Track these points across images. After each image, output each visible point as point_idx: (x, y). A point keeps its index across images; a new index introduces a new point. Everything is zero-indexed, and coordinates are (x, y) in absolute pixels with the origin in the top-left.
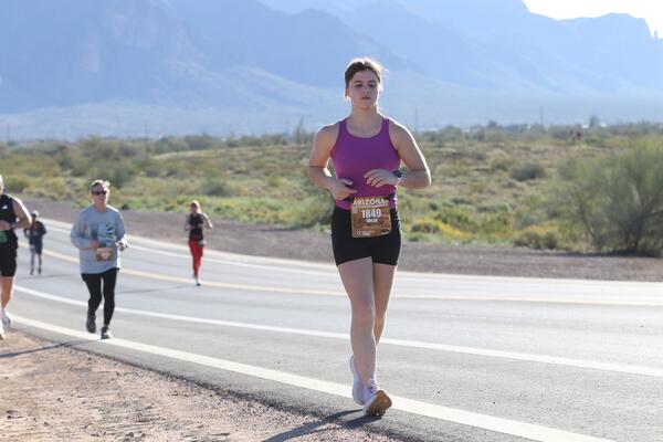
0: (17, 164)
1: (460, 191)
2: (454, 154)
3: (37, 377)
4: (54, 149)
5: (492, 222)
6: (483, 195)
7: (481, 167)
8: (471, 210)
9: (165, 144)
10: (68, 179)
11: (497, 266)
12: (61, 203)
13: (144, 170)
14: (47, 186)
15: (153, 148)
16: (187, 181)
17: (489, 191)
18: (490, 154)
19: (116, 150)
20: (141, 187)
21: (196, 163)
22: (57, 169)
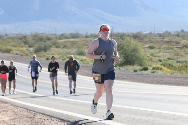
0: (9, 42)
1: (170, 55)
2: (168, 41)
3: (15, 120)
4: (22, 37)
5: (182, 66)
6: (178, 57)
7: (178, 46)
8: (174, 62)
9: (62, 36)
10: (27, 48)
11: (183, 83)
12: (25, 57)
13: (54, 45)
14: (19, 51)
15: (58, 38)
16: (70, 50)
17: (181, 55)
18: (181, 42)
19: (45, 38)
20: (54, 52)
21: (74, 43)
22: (23, 44)
